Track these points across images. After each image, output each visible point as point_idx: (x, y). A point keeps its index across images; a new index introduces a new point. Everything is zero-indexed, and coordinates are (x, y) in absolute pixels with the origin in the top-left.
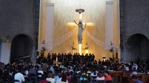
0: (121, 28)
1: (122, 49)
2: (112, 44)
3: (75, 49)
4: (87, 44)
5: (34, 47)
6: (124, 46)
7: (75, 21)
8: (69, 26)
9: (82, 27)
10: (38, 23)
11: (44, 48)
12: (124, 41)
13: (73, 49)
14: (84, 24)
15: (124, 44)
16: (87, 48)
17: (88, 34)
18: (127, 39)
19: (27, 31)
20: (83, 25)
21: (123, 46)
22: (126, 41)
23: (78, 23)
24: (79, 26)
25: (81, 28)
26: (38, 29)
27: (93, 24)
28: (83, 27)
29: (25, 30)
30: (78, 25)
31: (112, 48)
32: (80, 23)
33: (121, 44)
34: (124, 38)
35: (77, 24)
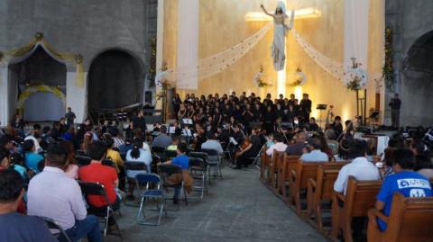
0: (388, 14)
1: (390, 83)
2: (355, 66)
3: (266, 84)
4: (299, 70)
5: (147, 82)
6: (396, 72)
7: (262, 6)
8: (250, 23)
9: (283, 23)
10: (155, 17)
11: (166, 81)
12: (397, 56)
13: (262, 84)
14: (288, 13)
15: (397, 66)
16: (298, 83)
17: (301, 41)
18: (407, 50)
19: (127, 40)
20: (286, 17)
21: (392, 71)
22: (405, 56)
23: (273, 13)
24: (276, 21)
25: (281, 26)
26: (156, 32)
27: (317, 12)
28: (287, 22)
29: (122, 38)
30: (272, 19)
31: (357, 77)
32: (280, 11)
33: (386, 66)
34: (398, 47)
35: (272, 15)
